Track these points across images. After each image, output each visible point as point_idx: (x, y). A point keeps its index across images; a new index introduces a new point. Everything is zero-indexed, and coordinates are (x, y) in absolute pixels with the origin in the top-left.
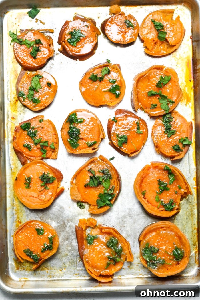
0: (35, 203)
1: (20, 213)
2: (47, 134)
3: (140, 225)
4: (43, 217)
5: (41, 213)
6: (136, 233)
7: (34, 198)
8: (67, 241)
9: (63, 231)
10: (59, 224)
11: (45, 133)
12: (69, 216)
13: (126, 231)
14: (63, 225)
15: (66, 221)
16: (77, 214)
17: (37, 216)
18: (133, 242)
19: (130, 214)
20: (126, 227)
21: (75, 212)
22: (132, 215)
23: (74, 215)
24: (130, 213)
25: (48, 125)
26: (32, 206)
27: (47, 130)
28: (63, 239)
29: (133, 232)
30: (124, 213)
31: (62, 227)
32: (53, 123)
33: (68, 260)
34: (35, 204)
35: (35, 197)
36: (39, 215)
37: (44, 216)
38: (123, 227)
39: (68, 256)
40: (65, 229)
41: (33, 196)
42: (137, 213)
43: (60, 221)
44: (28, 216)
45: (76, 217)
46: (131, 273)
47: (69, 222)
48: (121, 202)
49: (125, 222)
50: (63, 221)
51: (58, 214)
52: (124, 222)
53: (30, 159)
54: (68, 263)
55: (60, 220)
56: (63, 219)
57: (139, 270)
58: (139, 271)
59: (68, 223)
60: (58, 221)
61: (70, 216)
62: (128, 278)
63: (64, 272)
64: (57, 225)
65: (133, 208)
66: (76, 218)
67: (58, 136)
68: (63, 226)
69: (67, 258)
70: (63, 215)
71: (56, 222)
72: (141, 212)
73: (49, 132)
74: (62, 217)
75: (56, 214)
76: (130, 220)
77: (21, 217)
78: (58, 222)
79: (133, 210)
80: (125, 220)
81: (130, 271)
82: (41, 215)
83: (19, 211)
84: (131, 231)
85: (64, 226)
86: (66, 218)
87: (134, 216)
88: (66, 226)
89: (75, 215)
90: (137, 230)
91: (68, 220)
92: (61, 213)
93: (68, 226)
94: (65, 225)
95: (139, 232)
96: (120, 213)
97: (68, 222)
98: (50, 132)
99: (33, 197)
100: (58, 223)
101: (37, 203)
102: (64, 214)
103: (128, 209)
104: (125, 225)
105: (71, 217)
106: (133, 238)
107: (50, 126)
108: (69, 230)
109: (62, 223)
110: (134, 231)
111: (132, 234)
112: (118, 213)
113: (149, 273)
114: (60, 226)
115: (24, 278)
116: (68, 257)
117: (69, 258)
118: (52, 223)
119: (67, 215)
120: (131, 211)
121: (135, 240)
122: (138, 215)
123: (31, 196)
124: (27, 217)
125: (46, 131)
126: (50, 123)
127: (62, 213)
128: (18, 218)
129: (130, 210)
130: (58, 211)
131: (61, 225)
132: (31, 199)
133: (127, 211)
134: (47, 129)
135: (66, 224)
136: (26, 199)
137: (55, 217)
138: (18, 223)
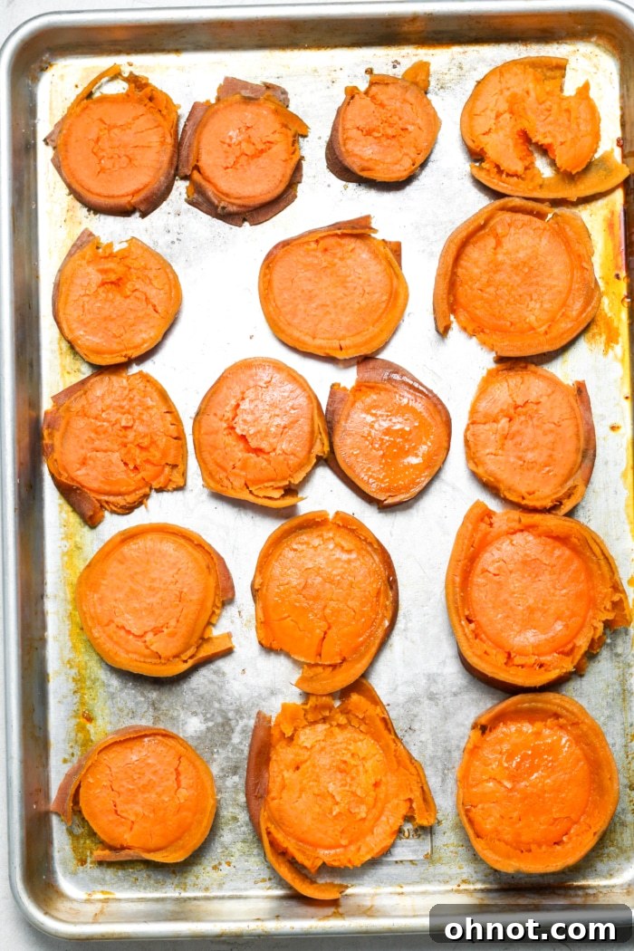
0: (128, 652)
1: (89, 688)
2: (144, 417)
3: (463, 725)
4: (161, 702)
5: (155, 690)
6: (450, 752)
7: (131, 637)
8: (234, 777)
9: (224, 745)
10: (210, 724)
11: (137, 414)
12: (240, 698)
13: (420, 744)
14: (223, 725)
15: (231, 715)
16: (265, 693)
17: (143, 699)
18: (440, 779)
19: (432, 694)
20: (418, 732)
21: (259, 687)
22: (436, 694)
23: (256, 694)
24: (432, 689)
25: (142, 388)
26: (117, 659)
27: (141, 404)
28: (223, 770)
29: (440, 749)
30: (412, 690)
31: (219, 733)
32: (156, 381)
33: (237, 834)
34: (126, 656)
35: (134, 635)
36: (149, 695)
37: (163, 698)
38: (411, 732)
39: (239, 824)
40: (230, 739)
41: (128, 628)
42: (454, 690)
43: (213, 715)
44: (113, 699)
45: (264, 700)
46: (434, 876)
47: (242, 718)
48: (404, 653)
49: (416, 716)
50: (223, 712)
51: (208, 692)
52: (412, 717)
53: (107, 502)
54: (239, 845)
55: (212, 711)
56: (224, 707)
57: (460, 868)
58: (459, 871)
59: (237, 721)
60: (206, 713)
61: (245, 699)
62: (424, 893)
63: (225, 873)
64: (203, 727)
65: (439, 671)
66: (264, 703)
67: (178, 415)
68: (224, 730)
69: (235, 829)
70: (224, 695)
71: (201, 716)
72: (466, 687)
73: (148, 408)
74: (219, 701)
75: (201, 692)
76: (431, 711)
77: (91, 702)
78: (208, 716)
79: (440, 680)
80: (415, 710)
81: (431, 869)
82: (154, 695)
83: (85, 683)
84: (435, 744)
85: (227, 729)
86: (231, 704)
87: (445, 698)
88: (232, 731)
89: (260, 695)
90: (454, 742)
91: (237, 711)
92: (216, 687)
93: (238, 729)
94: (230, 725)
95: (458, 747)
96: (400, 689)
97: (237, 717)
98: (155, 409)
99: (129, 632)
100: (206, 720)
101: (135, 653)
102: (227, 691)
103: (424, 674)
104: (416, 726)
105: (248, 701)
106: (440, 766)
107: (149, 389)
108: (241, 743)
109: (220, 720)
110: (444, 745)
111: (439, 754)
112: (395, 690)
113: (491, 878)
114: (215, 730)
115: (103, 892)
116: (239, 827)
117: (243, 829)
118: (189, 720)
119: (236, 694)
120: (435, 681)
121: (446, 772)
122: (455, 695)
123: (123, 628)
124: (109, 703)
125: (139, 409)
126: (148, 381)
127: (221, 688)
128: (83, 703)
129: (432, 678)
130: (207, 683)
131: (217, 725)
132: (121, 637)
133: (423, 682)
134: (143, 399)
135: (233, 723)
136: (104, 632)
137: (199, 702)
138: (83, 720)
